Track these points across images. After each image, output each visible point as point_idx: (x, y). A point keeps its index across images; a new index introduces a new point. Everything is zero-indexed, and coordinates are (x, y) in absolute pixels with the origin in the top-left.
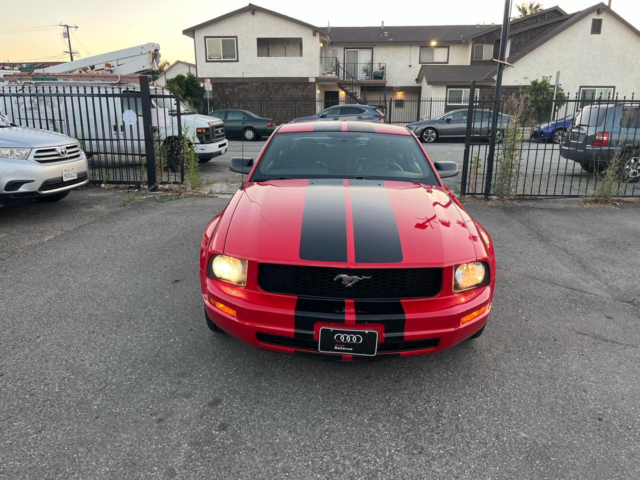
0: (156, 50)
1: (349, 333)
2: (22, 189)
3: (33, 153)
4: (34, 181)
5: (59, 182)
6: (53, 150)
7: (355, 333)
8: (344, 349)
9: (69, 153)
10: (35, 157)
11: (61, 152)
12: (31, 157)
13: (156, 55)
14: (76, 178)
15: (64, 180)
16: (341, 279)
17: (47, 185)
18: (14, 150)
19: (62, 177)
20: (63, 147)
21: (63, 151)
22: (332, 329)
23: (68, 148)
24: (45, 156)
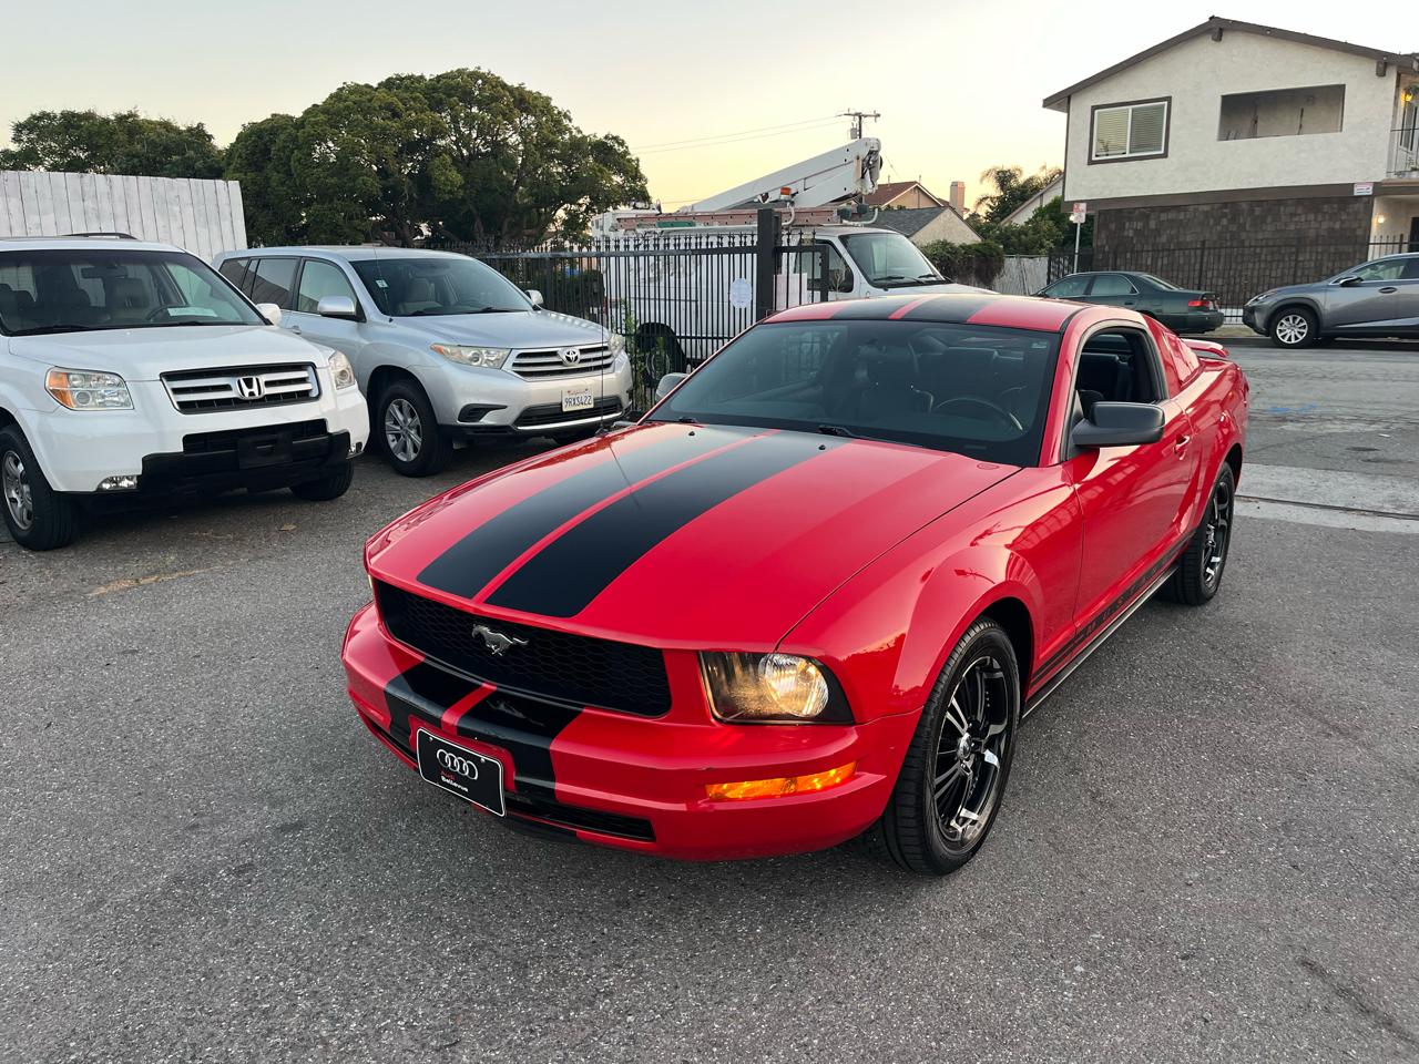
0: (871, 153)
1: (458, 753)
2: (487, 420)
3: (513, 359)
4: (505, 407)
5: (555, 413)
6: (554, 354)
7: (468, 757)
8: (455, 784)
9: (582, 361)
10: (515, 365)
11: (564, 358)
12: (508, 366)
13: (871, 163)
14: (592, 406)
15: (564, 410)
16: (480, 636)
17: (529, 415)
18: (484, 351)
19: (561, 404)
20: (571, 350)
21: (570, 356)
22: (432, 737)
23: (582, 351)
24: (535, 364)
